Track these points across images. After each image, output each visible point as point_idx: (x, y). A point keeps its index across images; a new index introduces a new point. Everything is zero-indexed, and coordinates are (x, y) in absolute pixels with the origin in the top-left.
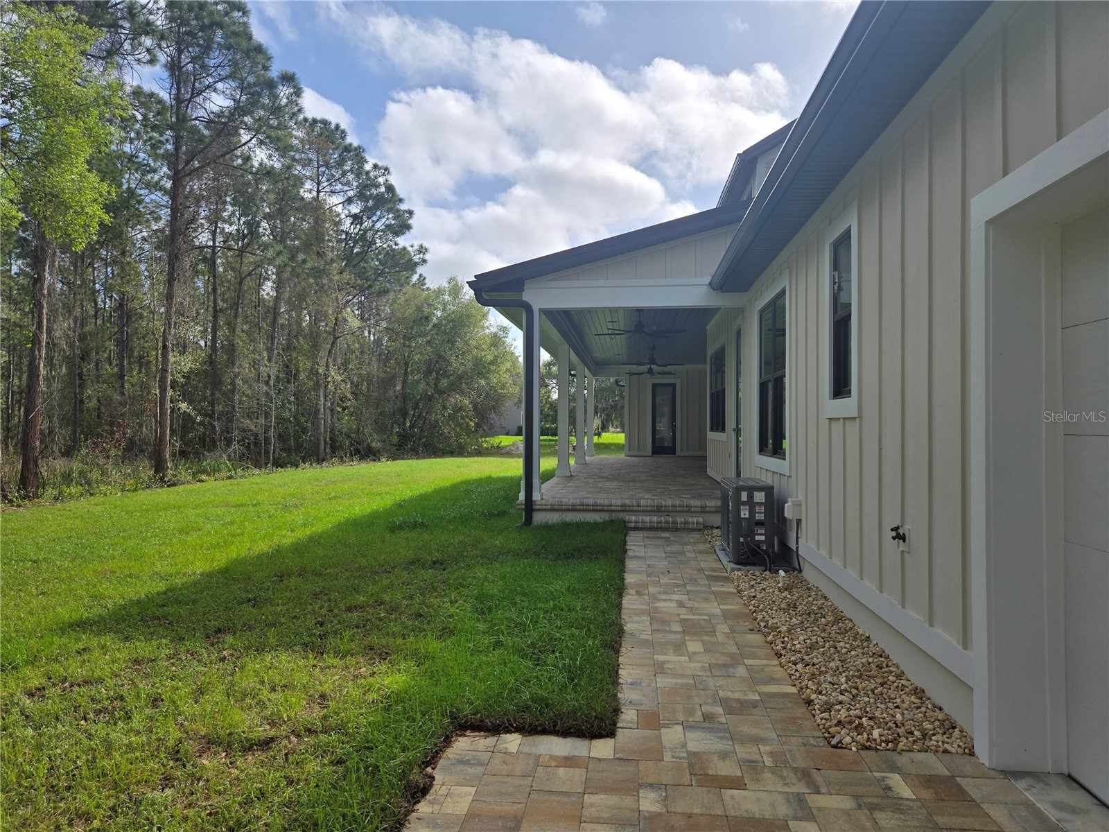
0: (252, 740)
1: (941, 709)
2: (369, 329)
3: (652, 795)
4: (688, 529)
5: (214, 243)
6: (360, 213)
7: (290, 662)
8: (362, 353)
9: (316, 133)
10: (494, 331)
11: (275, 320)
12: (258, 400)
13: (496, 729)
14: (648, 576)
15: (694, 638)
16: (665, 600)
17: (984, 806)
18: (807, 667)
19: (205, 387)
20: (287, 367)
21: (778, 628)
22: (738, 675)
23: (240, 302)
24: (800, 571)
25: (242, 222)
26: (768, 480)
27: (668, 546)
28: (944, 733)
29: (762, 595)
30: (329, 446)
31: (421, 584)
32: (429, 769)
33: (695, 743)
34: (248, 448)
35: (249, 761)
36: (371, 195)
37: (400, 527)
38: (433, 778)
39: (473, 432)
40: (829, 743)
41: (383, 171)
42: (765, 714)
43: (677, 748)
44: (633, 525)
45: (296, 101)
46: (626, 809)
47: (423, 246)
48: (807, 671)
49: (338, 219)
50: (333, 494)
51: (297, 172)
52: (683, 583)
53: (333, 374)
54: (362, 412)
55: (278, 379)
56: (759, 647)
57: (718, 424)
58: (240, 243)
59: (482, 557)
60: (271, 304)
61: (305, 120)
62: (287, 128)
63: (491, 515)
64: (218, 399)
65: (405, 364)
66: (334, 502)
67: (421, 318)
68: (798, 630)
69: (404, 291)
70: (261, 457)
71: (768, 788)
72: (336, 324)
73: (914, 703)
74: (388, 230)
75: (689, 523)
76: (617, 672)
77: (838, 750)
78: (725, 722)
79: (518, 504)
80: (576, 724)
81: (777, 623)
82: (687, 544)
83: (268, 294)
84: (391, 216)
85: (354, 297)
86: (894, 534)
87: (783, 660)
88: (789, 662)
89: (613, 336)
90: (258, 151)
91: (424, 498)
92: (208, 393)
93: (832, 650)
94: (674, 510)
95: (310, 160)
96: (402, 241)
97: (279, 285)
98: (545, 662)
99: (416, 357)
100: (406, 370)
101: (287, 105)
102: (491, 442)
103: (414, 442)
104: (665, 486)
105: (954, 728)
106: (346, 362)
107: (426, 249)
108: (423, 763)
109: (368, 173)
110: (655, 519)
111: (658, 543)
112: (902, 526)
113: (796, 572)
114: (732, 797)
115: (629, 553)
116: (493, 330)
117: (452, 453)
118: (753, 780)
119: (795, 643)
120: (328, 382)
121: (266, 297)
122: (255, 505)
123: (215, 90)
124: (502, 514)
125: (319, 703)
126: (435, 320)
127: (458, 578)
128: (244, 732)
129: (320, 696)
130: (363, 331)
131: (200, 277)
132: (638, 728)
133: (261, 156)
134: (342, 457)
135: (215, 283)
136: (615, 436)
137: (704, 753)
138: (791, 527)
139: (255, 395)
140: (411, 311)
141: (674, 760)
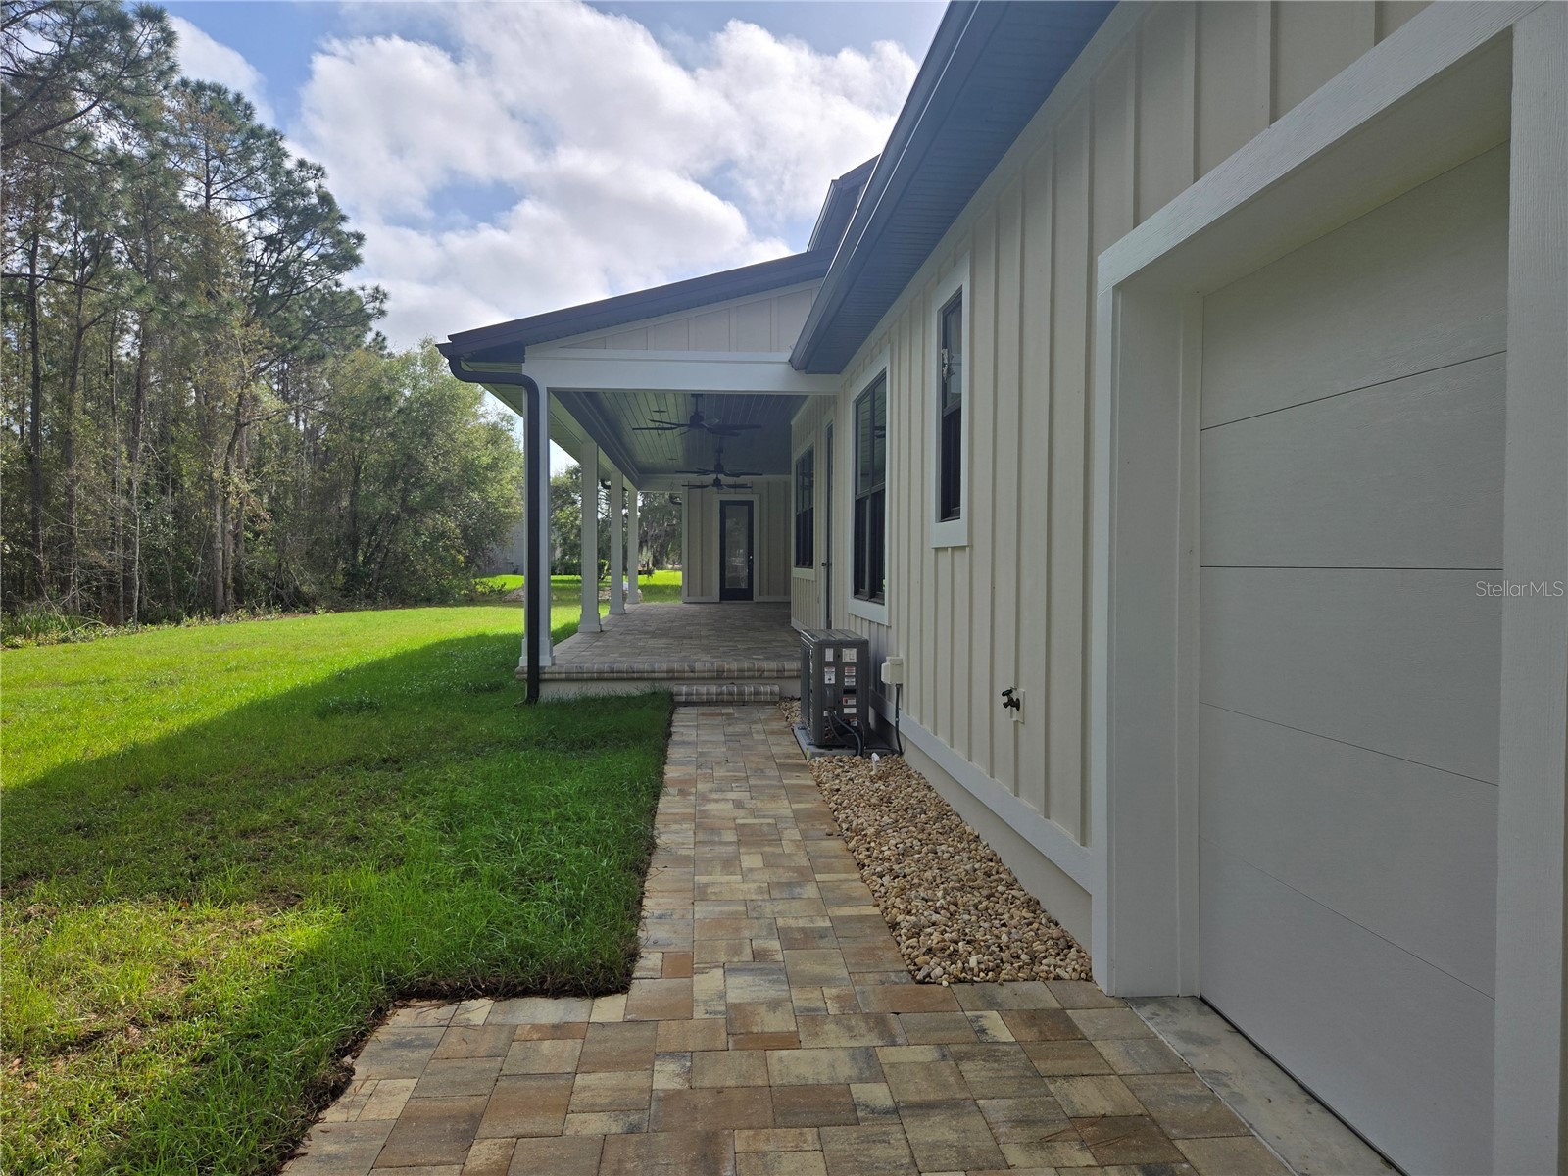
0: (64, 1037)
1: (1057, 924)
2: (297, 413)
3: (672, 1067)
4: (759, 702)
5: (33, 270)
6: (277, 235)
7: (137, 918)
8: (285, 449)
9: (203, 106)
10: (493, 421)
11: (139, 394)
12: (112, 519)
13: (457, 995)
14: (699, 767)
15: (752, 850)
16: (717, 801)
17: (1096, 1044)
18: (896, 881)
19: (21, 500)
20: (162, 470)
21: (863, 830)
22: (805, 896)
23: (80, 365)
24: (901, 753)
25: (80, 239)
26: (863, 632)
27: (730, 725)
28: (1058, 954)
29: (848, 787)
30: (231, 591)
31: (361, 792)
32: (348, 1060)
33: (739, 990)
34: (97, 594)
35: (58, 1069)
36: (295, 207)
37: (336, 710)
38: (351, 1071)
39: (461, 569)
40: (914, 977)
41: (315, 172)
42: (835, 945)
43: (713, 1000)
44: (683, 698)
45: (165, 52)
46: (634, 1089)
47: (381, 289)
48: (895, 885)
49: (241, 242)
50: (234, 663)
51: (170, 165)
52: (745, 775)
53: (236, 480)
54: (285, 539)
55: (146, 488)
56: (836, 856)
57: (805, 559)
58: (78, 272)
59: (459, 750)
60: (133, 371)
61: (185, 83)
62: (150, 94)
63: (479, 690)
64: (43, 519)
65: (355, 469)
66: (234, 675)
67: (378, 399)
68: (890, 831)
69: (352, 357)
70: (118, 609)
71: (829, 1044)
72: (240, 404)
73: (1025, 919)
74: (324, 262)
75: (761, 694)
76: (640, 902)
77: (925, 986)
78: (782, 959)
79: (518, 673)
80: (573, 979)
81: (862, 824)
82: (755, 723)
83: (128, 354)
84: (328, 241)
85: (271, 363)
86: (1006, 699)
87: (866, 872)
88: (874, 874)
89: (660, 432)
90: (103, 127)
91: (379, 667)
92: (27, 508)
93: (931, 855)
94: (741, 676)
95: (194, 148)
96: (348, 280)
97: (145, 339)
98: (537, 894)
99: (374, 457)
100: (357, 475)
101: (150, 58)
102: (490, 584)
103: (371, 584)
104: (731, 643)
105: (1070, 947)
106: (259, 462)
107: (385, 295)
108: (338, 1051)
109: (289, 173)
110: (714, 689)
111: (717, 722)
112: (1016, 689)
113: (896, 755)
114: (781, 1060)
115: (675, 737)
116: (492, 419)
117: (430, 601)
118: (810, 1035)
119: (883, 848)
120: (228, 493)
121: (125, 359)
122: (103, 683)
123: (26, 26)
124: (495, 688)
125: (180, 976)
126: (401, 403)
127: (417, 782)
128: (52, 1027)
129: (183, 965)
130: (286, 416)
131: (11, 324)
132: (661, 977)
133: (108, 135)
134: (254, 608)
135: (34, 334)
136: (670, 576)
137: (750, 1004)
138: (890, 694)
139: (108, 512)
140: (363, 388)
141: (707, 1016)
